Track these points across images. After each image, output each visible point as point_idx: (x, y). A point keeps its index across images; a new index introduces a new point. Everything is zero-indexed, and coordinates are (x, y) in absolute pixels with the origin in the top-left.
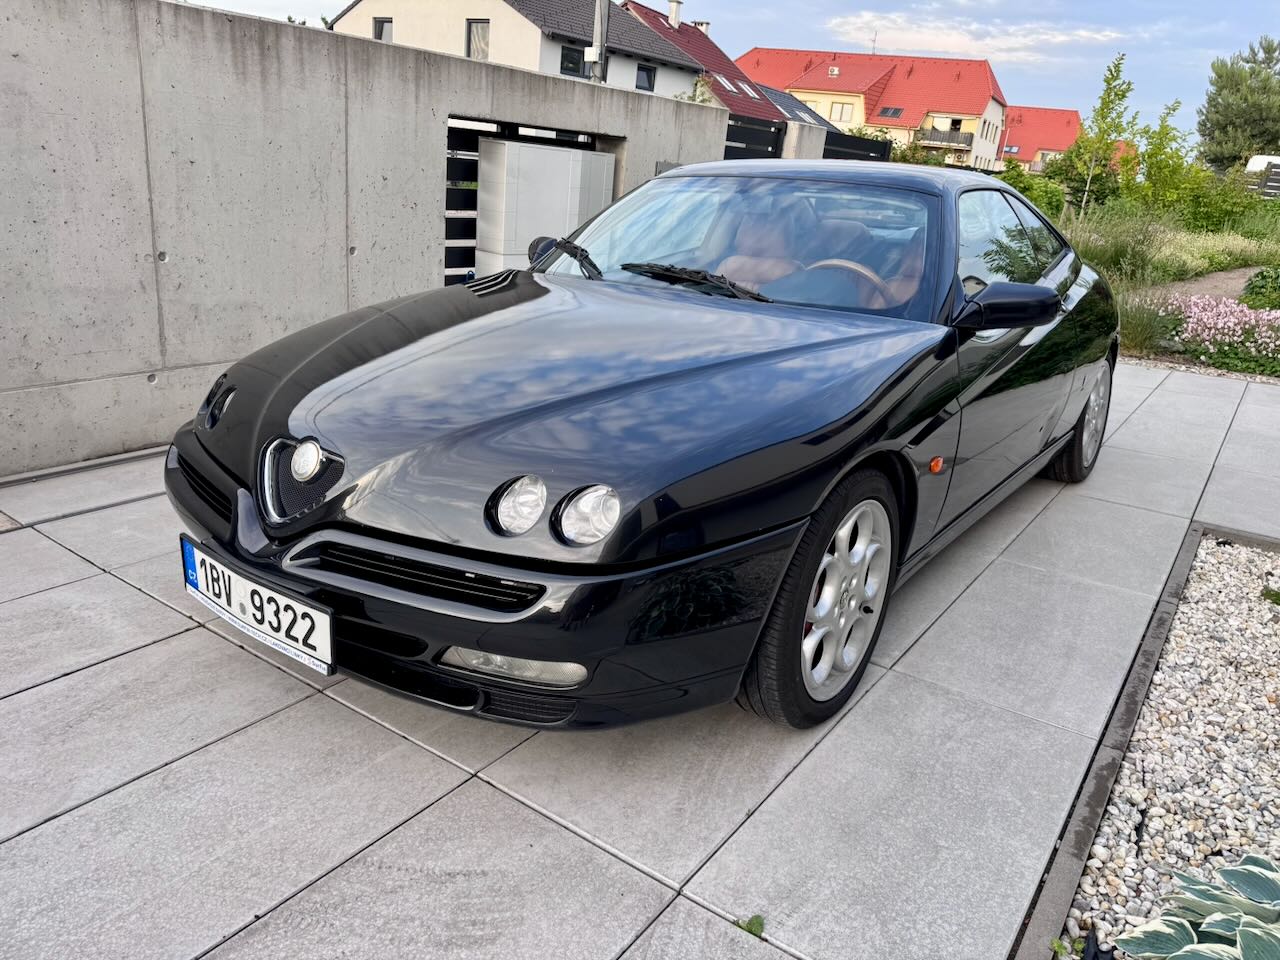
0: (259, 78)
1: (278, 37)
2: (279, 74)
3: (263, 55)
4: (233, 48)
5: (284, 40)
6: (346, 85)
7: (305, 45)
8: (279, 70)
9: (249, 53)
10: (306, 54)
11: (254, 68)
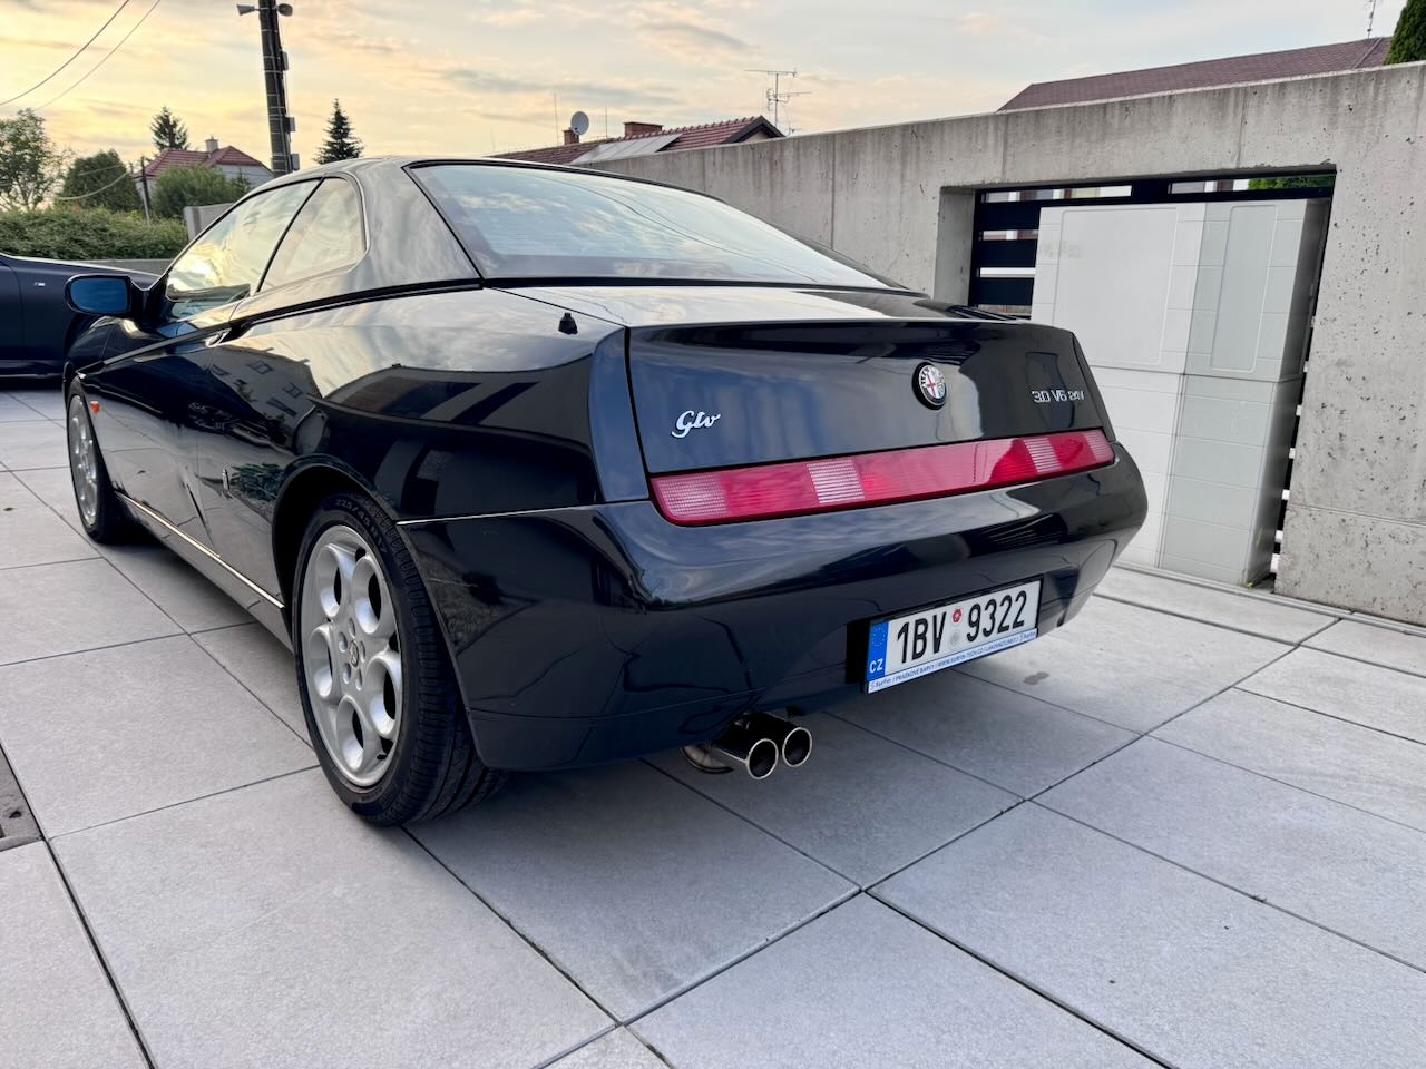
0: (769, 189)
1: (782, 151)
2: (782, 183)
3: (771, 168)
4: (754, 169)
5: (786, 153)
6: (833, 179)
7: (801, 151)
8: (782, 178)
9: (763, 171)
10: (802, 159)
11: (766, 182)
